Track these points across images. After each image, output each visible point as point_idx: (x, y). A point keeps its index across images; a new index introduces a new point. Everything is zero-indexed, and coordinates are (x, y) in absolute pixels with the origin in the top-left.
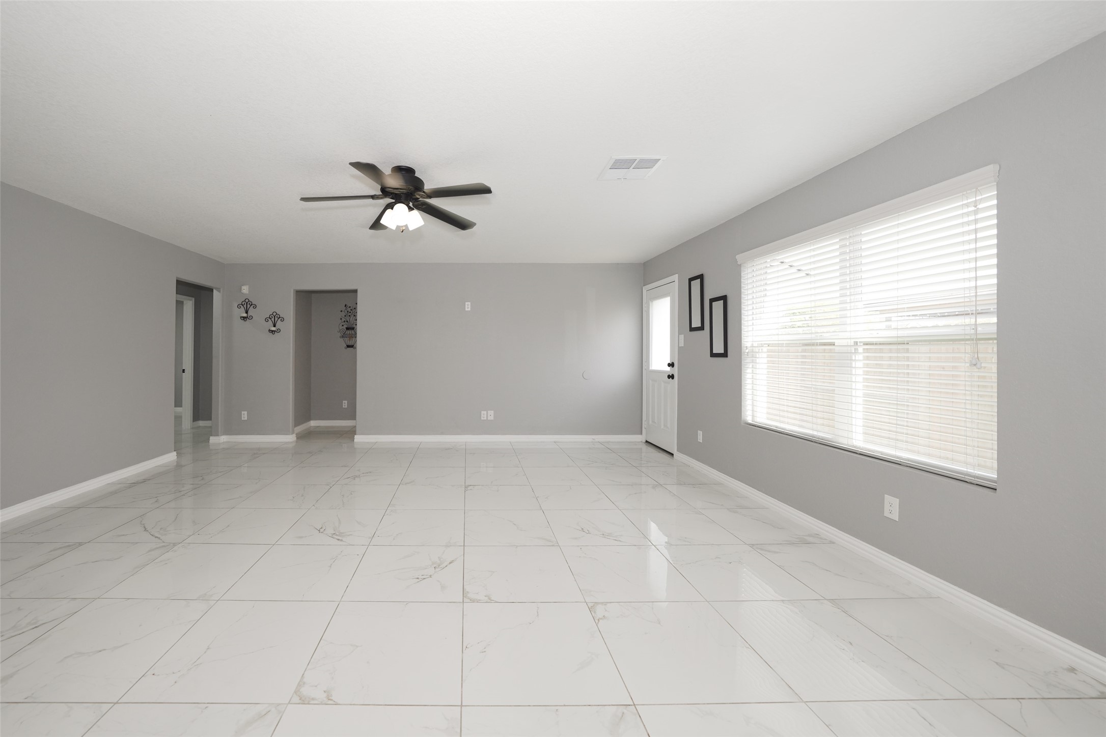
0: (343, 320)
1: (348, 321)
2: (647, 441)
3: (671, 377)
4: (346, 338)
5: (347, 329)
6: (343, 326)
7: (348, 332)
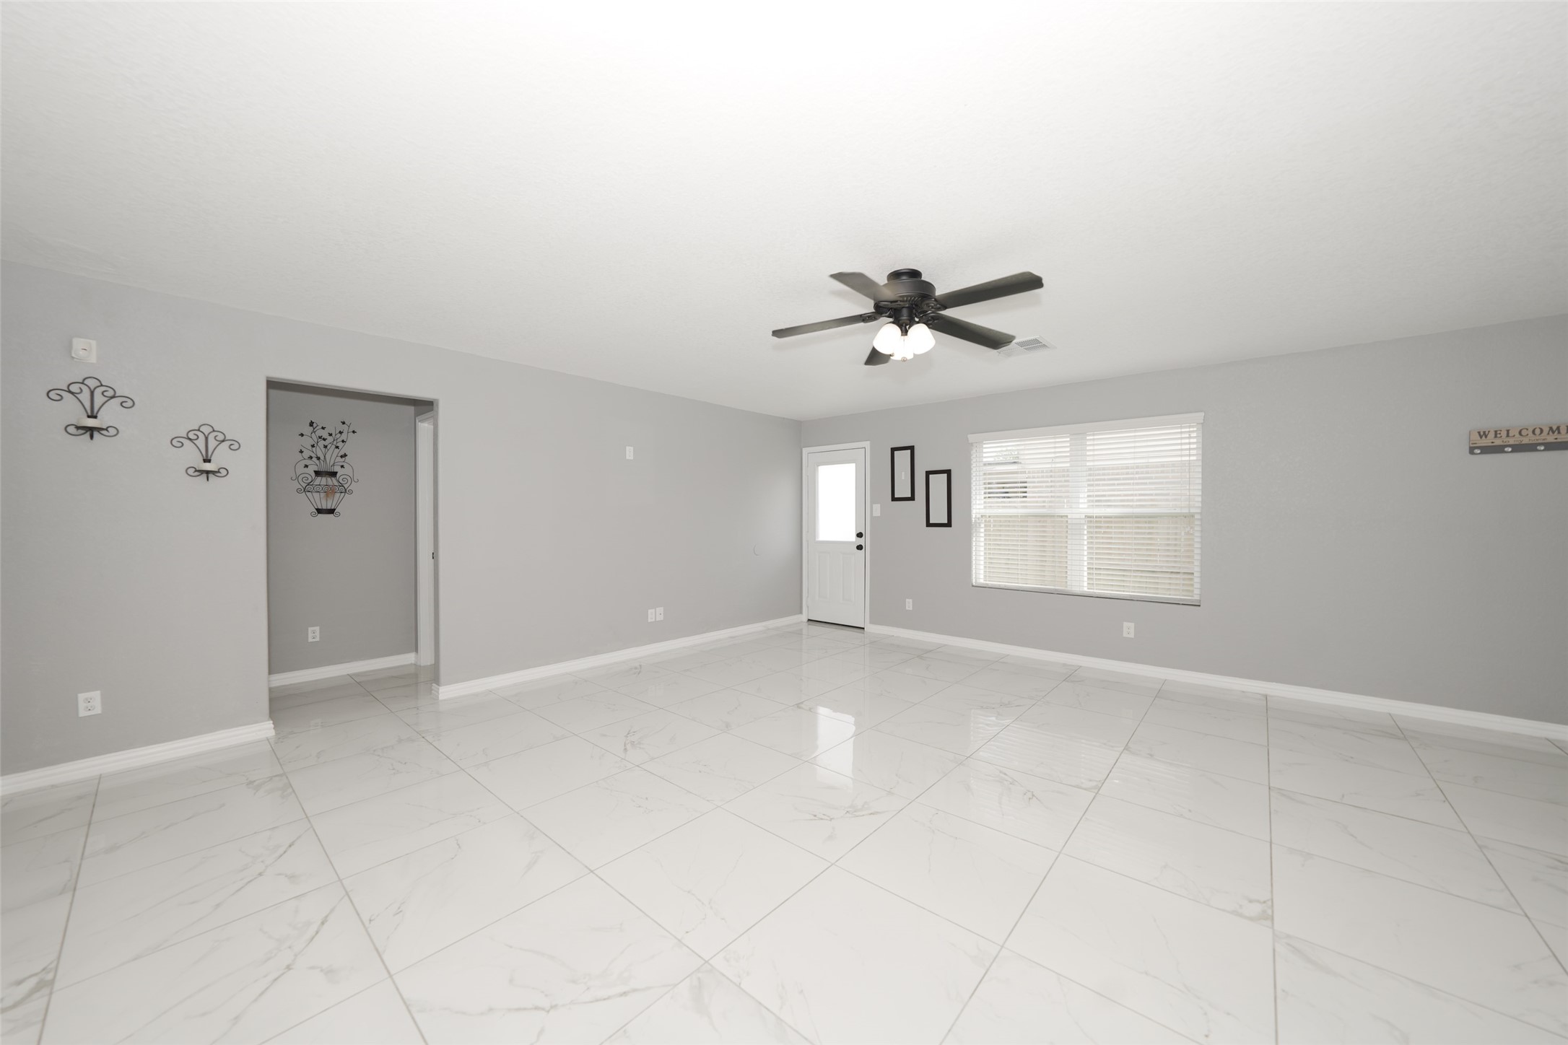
0: (307, 454)
1: (322, 458)
2: (809, 620)
3: (860, 547)
4: (316, 495)
5: (318, 473)
6: (306, 466)
7: (322, 481)
